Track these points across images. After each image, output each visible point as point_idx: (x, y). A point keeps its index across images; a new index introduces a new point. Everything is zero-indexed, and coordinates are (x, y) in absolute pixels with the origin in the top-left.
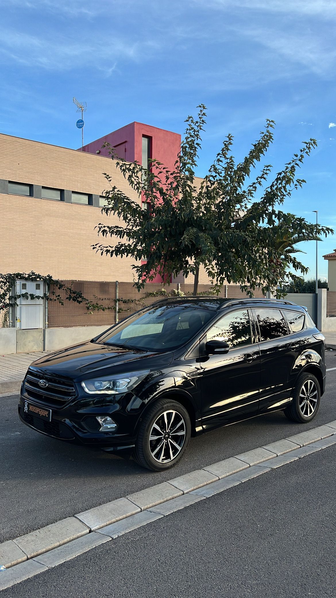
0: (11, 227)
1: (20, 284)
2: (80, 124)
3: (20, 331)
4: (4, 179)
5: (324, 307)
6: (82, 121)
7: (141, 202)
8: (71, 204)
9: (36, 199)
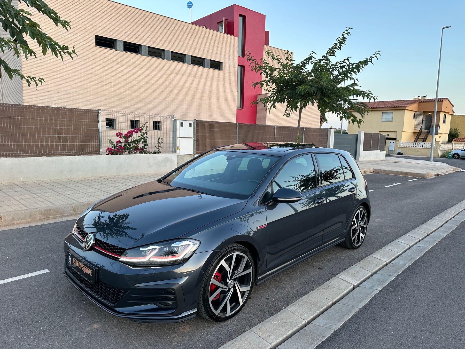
0: (150, 81)
1: (179, 123)
2: (190, 5)
3: (179, 156)
4: (145, 45)
5: (362, 143)
6: (191, 3)
7: (237, 65)
8: (190, 65)
9: (167, 61)
